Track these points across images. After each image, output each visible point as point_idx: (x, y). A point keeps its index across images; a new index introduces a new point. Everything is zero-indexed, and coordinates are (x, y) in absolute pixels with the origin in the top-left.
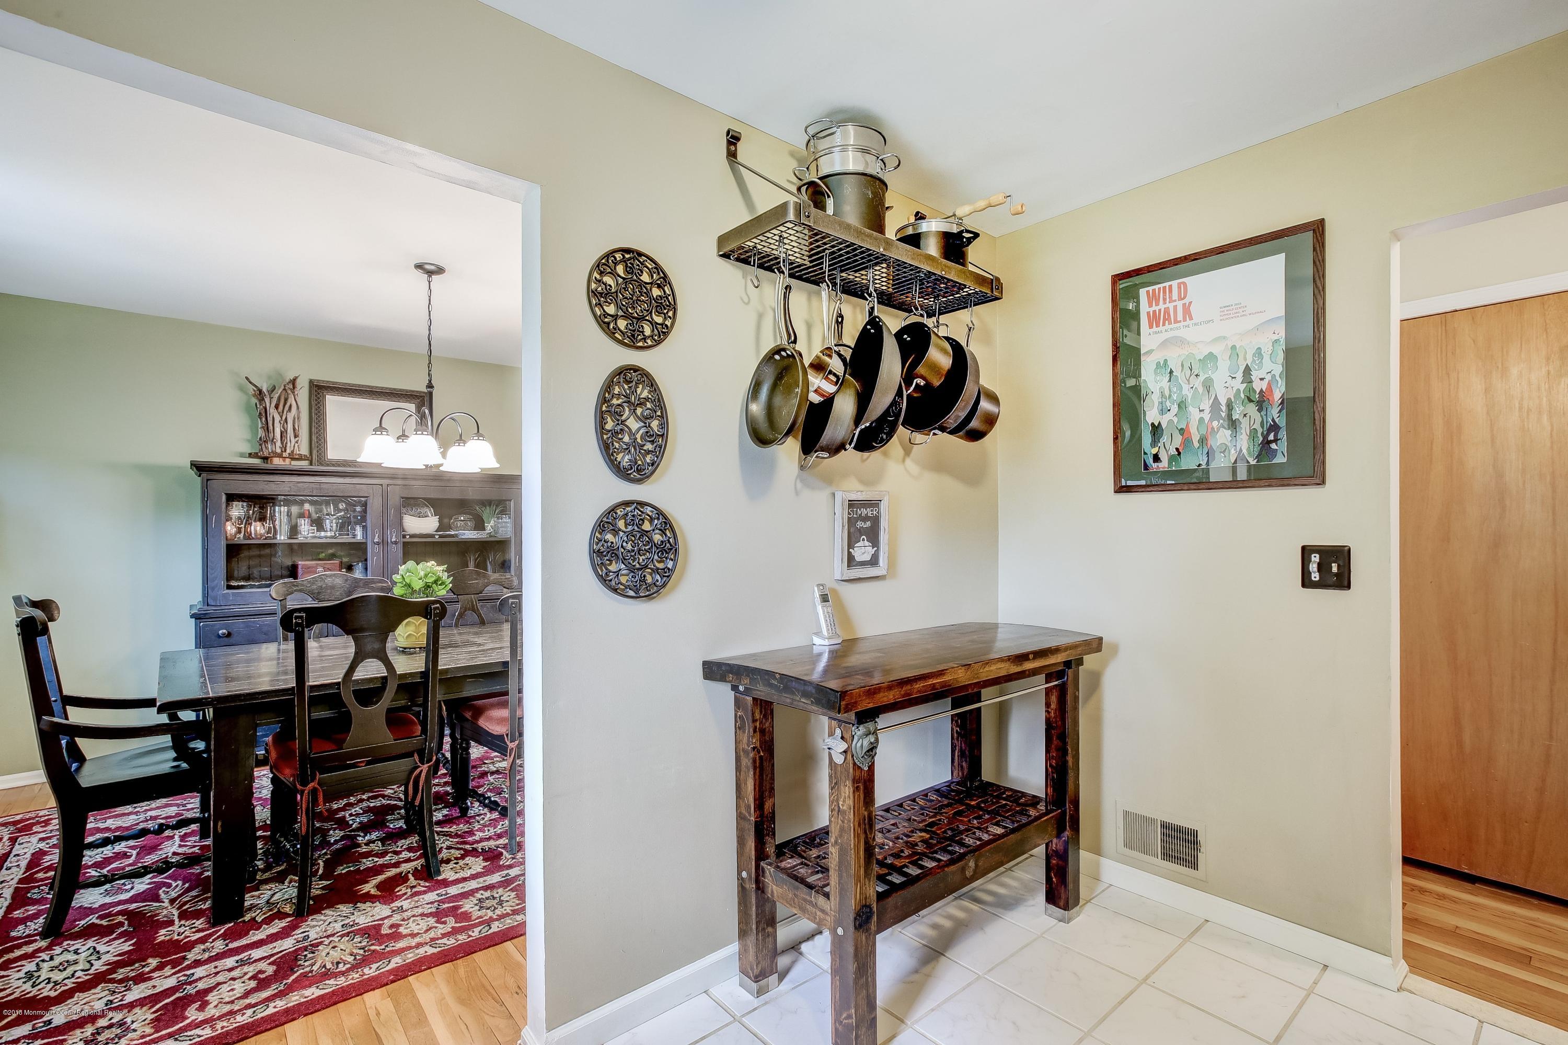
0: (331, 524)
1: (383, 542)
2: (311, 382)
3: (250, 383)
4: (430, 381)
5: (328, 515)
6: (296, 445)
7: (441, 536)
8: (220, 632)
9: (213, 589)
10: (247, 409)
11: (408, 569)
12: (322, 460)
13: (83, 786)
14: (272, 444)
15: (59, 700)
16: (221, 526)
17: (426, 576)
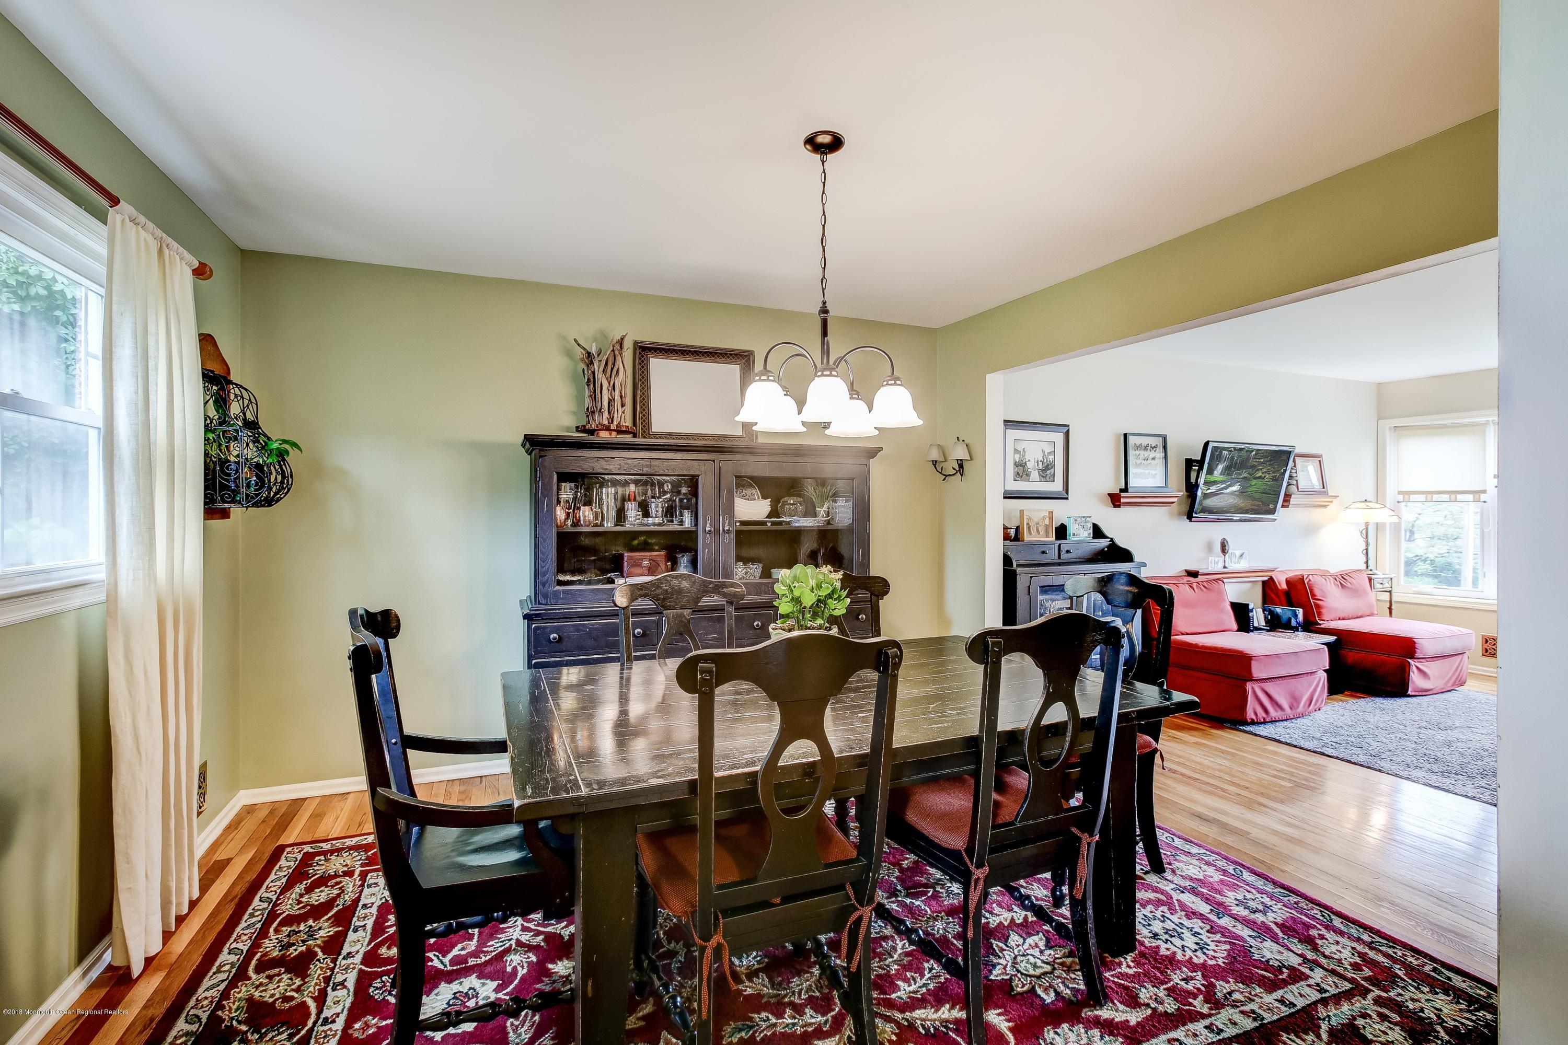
0: (657, 507)
1: (716, 532)
2: (636, 343)
3: (579, 345)
4: (824, 303)
5: (653, 497)
6: (623, 415)
7: (773, 523)
8: (552, 636)
9: (544, 585)
10: (574, 378)
11: (795, 577)
12: (646, 431)
13: (425, 886)
14: (599, 415)
15: (399, 743)
16: (552, 511)
17: (819, 586)
